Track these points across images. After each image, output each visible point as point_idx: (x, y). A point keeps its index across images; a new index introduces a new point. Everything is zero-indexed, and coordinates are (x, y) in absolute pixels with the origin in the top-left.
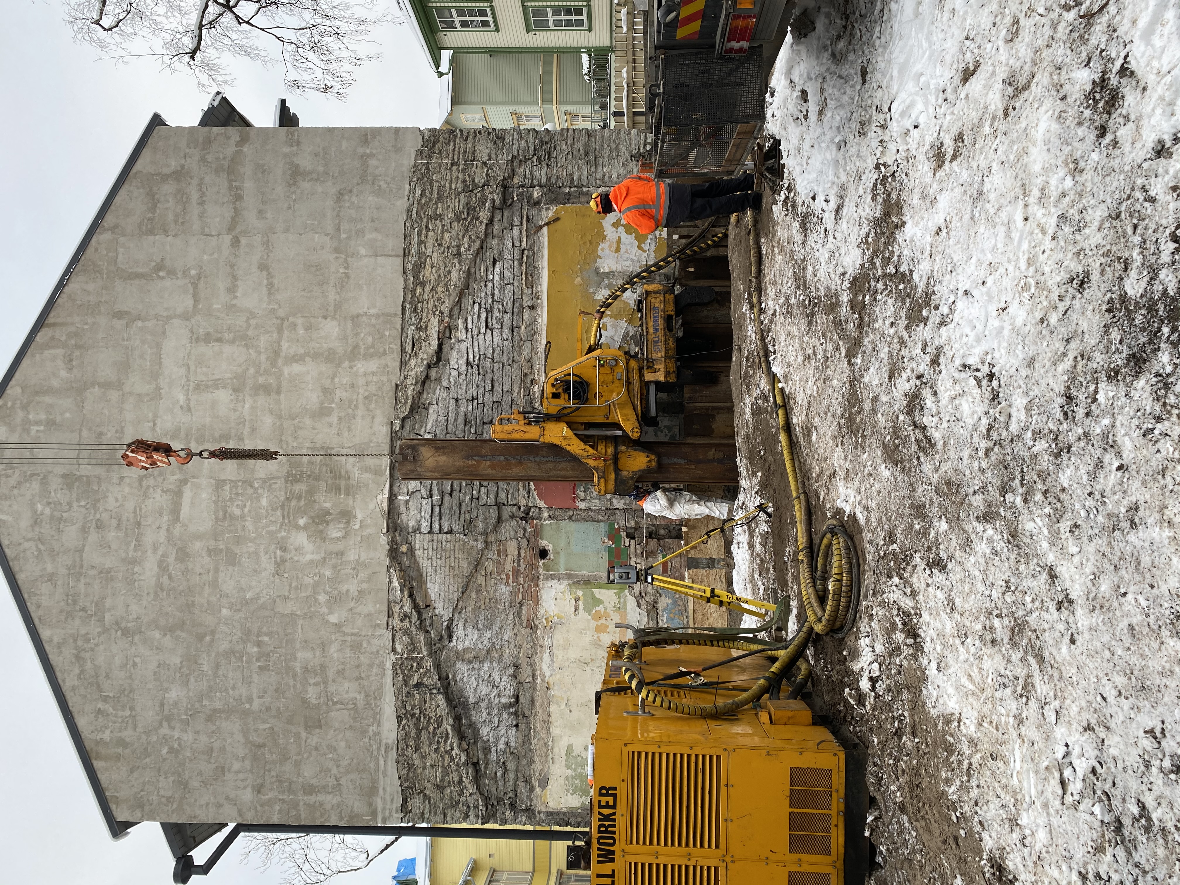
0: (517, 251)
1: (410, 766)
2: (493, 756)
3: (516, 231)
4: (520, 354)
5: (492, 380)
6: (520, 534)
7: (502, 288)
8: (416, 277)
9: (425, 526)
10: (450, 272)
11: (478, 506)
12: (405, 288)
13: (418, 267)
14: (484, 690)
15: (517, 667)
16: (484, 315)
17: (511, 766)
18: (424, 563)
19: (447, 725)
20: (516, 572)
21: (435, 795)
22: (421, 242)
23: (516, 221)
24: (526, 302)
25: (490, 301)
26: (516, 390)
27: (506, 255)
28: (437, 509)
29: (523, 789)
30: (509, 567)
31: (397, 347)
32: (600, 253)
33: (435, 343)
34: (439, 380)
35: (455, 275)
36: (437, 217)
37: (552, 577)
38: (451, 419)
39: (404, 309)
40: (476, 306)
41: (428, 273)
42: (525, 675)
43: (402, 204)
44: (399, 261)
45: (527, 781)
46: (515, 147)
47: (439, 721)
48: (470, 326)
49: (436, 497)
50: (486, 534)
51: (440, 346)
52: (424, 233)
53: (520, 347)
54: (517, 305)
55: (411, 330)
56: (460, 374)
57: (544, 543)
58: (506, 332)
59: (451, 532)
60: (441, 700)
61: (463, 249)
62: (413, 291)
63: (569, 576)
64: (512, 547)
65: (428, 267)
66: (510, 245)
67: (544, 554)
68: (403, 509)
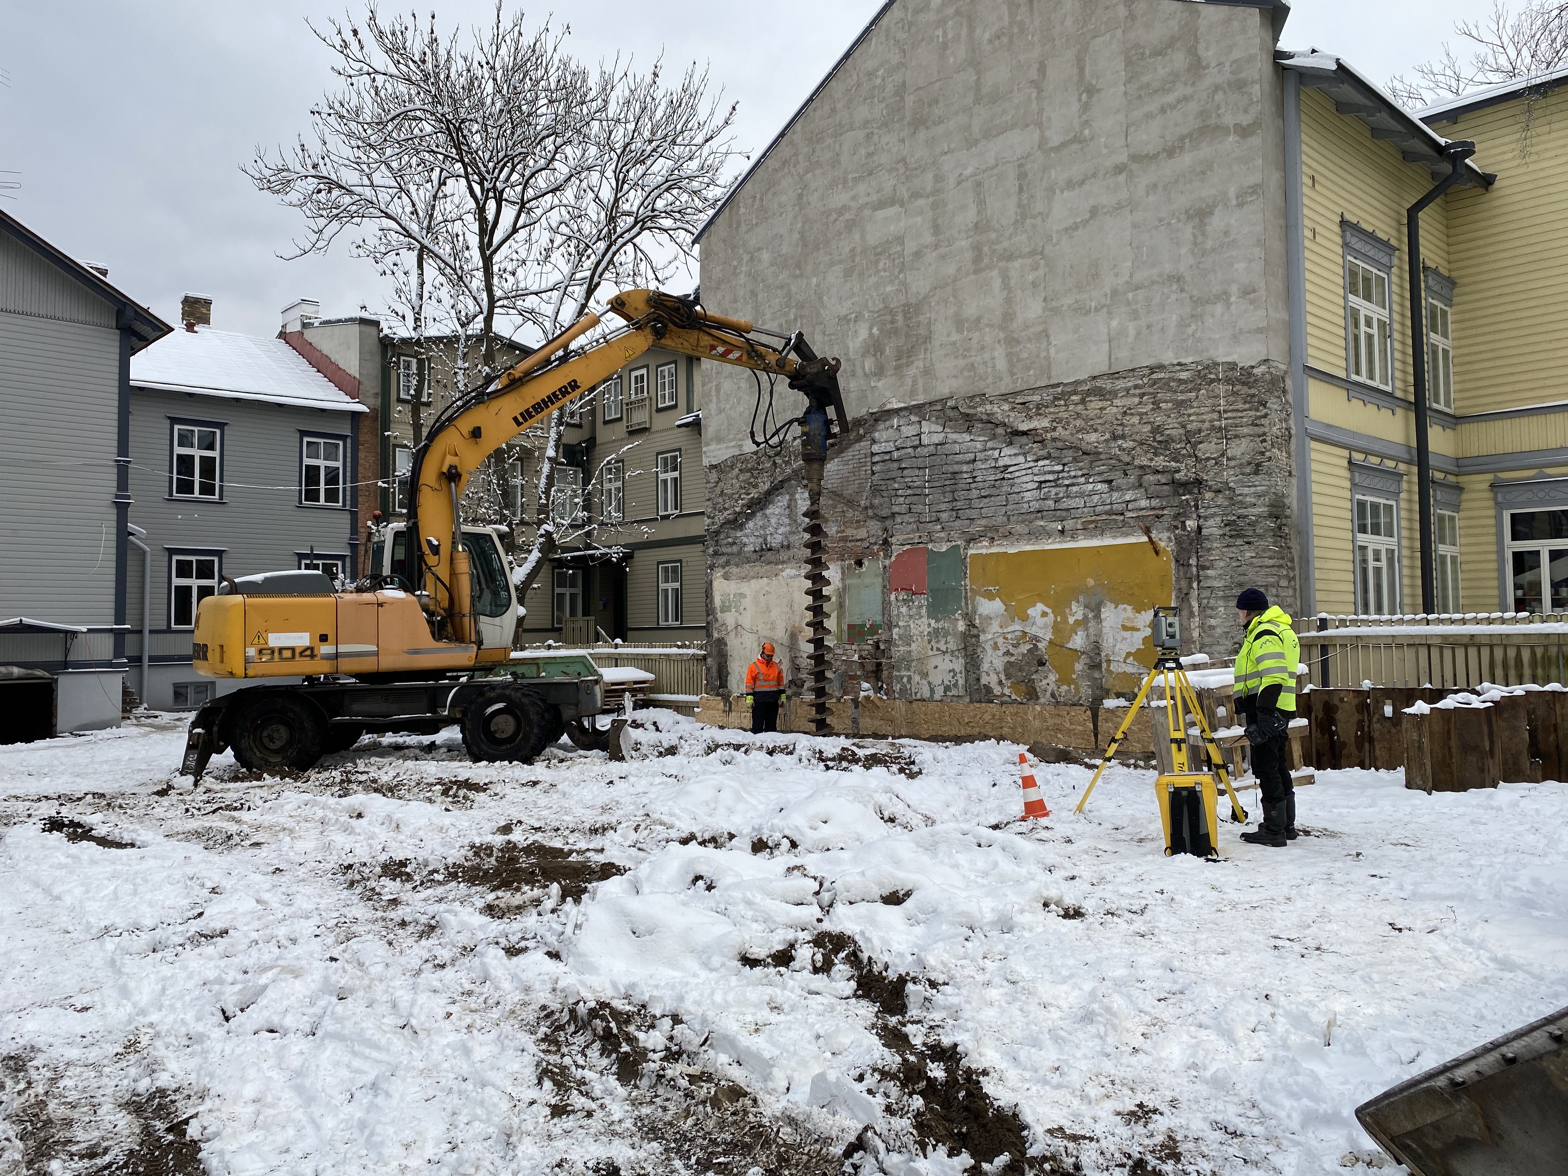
0: (1120, 507)
1: (732, 467)
2: (739, 534)
3: (1144, 503)
4: (1017, 522)
5: (990, 496)
6: (873, 540)
7: (1081, 495)
8: (1089, 393)
9: (876, 448)
10: (1096, 431)
11: (890, 497)
12: (1077, 383)
13: (1100, 393)
14: (773, 521)
15: (788, 547)
16: (1050, 477)
17: (735, 549)
18: (849, 454)
19: (754, 494)
20: (845, 539)
21: (718, 490)
22: (1128, 390)
23: (1155, 503)
24: (1069, 524)
25: (1067, 482)
26: (983, 522)
27: (1115, 495)
28: (887, 457)
29: (723, 559)
30: (849, 532)
31: (1019, 386)
32: (1121, 606)
33: (1024, 427)
34: (994, 437)
35: (1093, 437)
36: (1156, 405)
37: (843, 573)
38: (959, 458)
39: (1058, 385)
40: (1060, 468)
41: (1095, 404)
42: (783, 555)
43: (1168, 357)
44: (1104, 369)
45: (727, 563)
46: (1246, 490)
47: (755, 486)
48: (1041, 463)
49: (896, 455)
50: (872, 506)
51: (1025, 433)
52: (1138, 391)
53: (1023, 522)
54: (1064, 514)
55: (1037, 398)
56: (996, 460)
57: (866, 562)
58: (1035, 505)
59: (873, 473)
60: (767, 486)
61: (1120, 442)
62: (1075, 393)
63: (844, 588)
64: (862, 533)
65: (1100, 404)
66: (1127, 498)
67: (859, 563)
68: (888, 423)
